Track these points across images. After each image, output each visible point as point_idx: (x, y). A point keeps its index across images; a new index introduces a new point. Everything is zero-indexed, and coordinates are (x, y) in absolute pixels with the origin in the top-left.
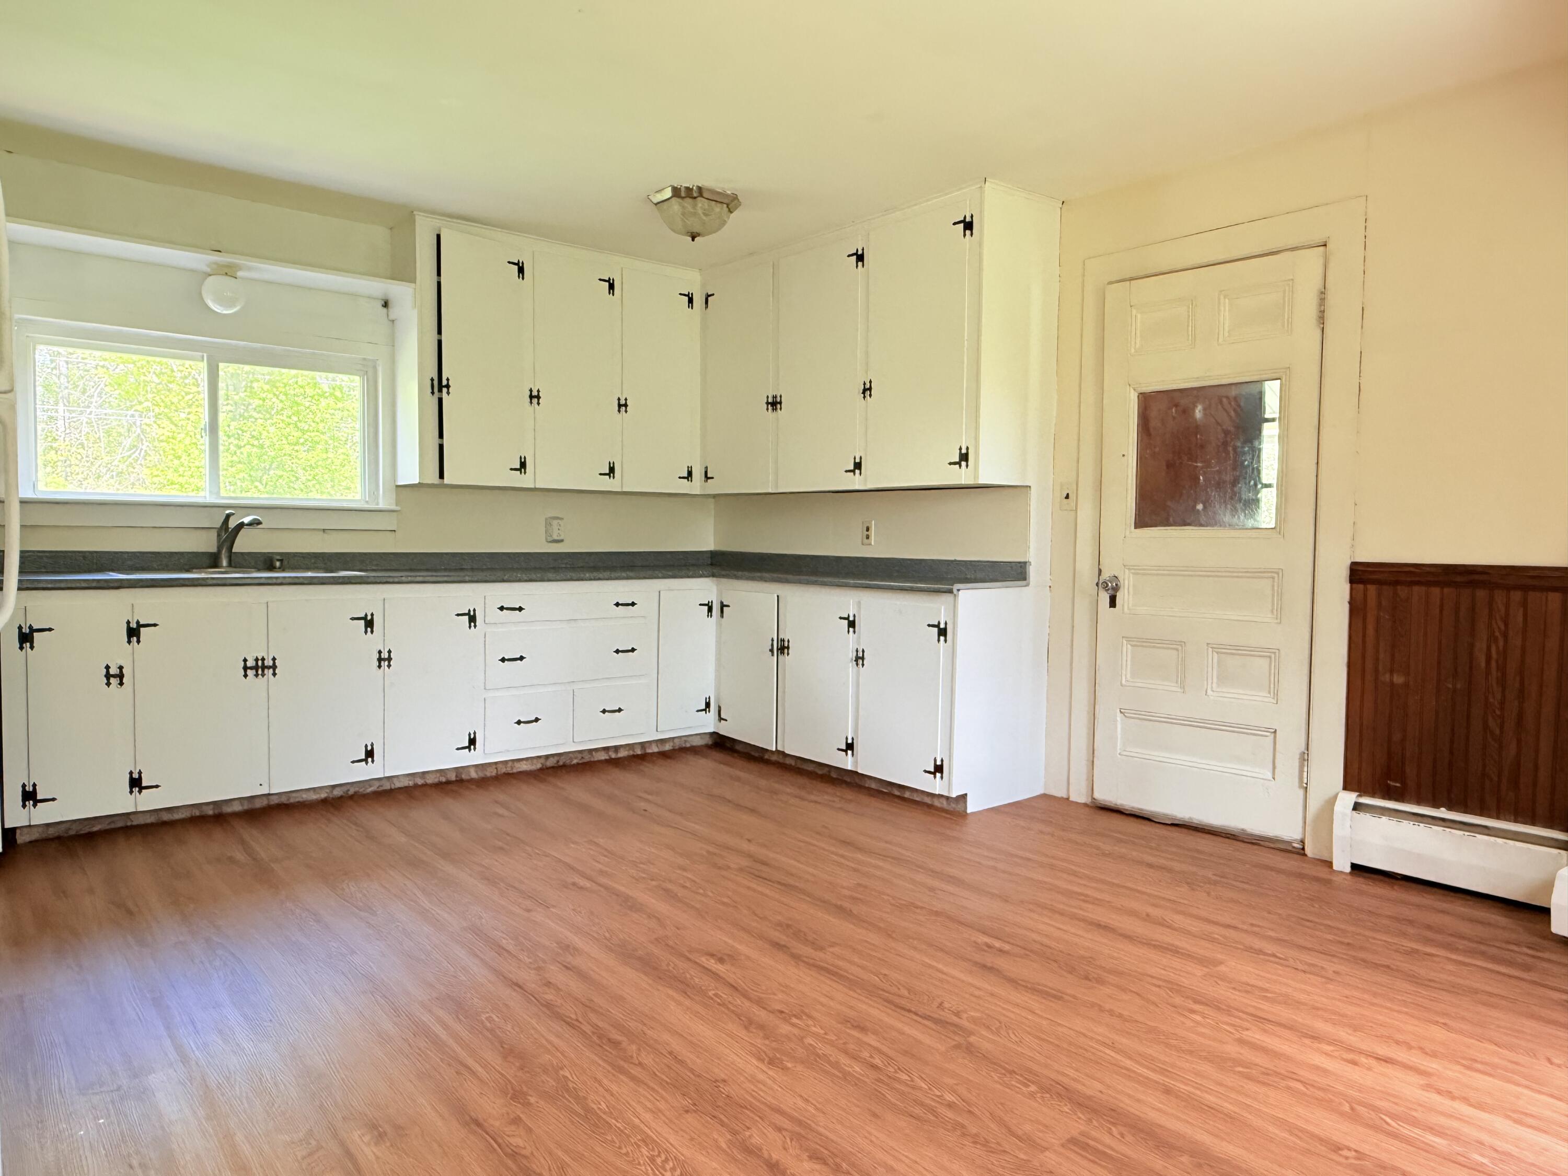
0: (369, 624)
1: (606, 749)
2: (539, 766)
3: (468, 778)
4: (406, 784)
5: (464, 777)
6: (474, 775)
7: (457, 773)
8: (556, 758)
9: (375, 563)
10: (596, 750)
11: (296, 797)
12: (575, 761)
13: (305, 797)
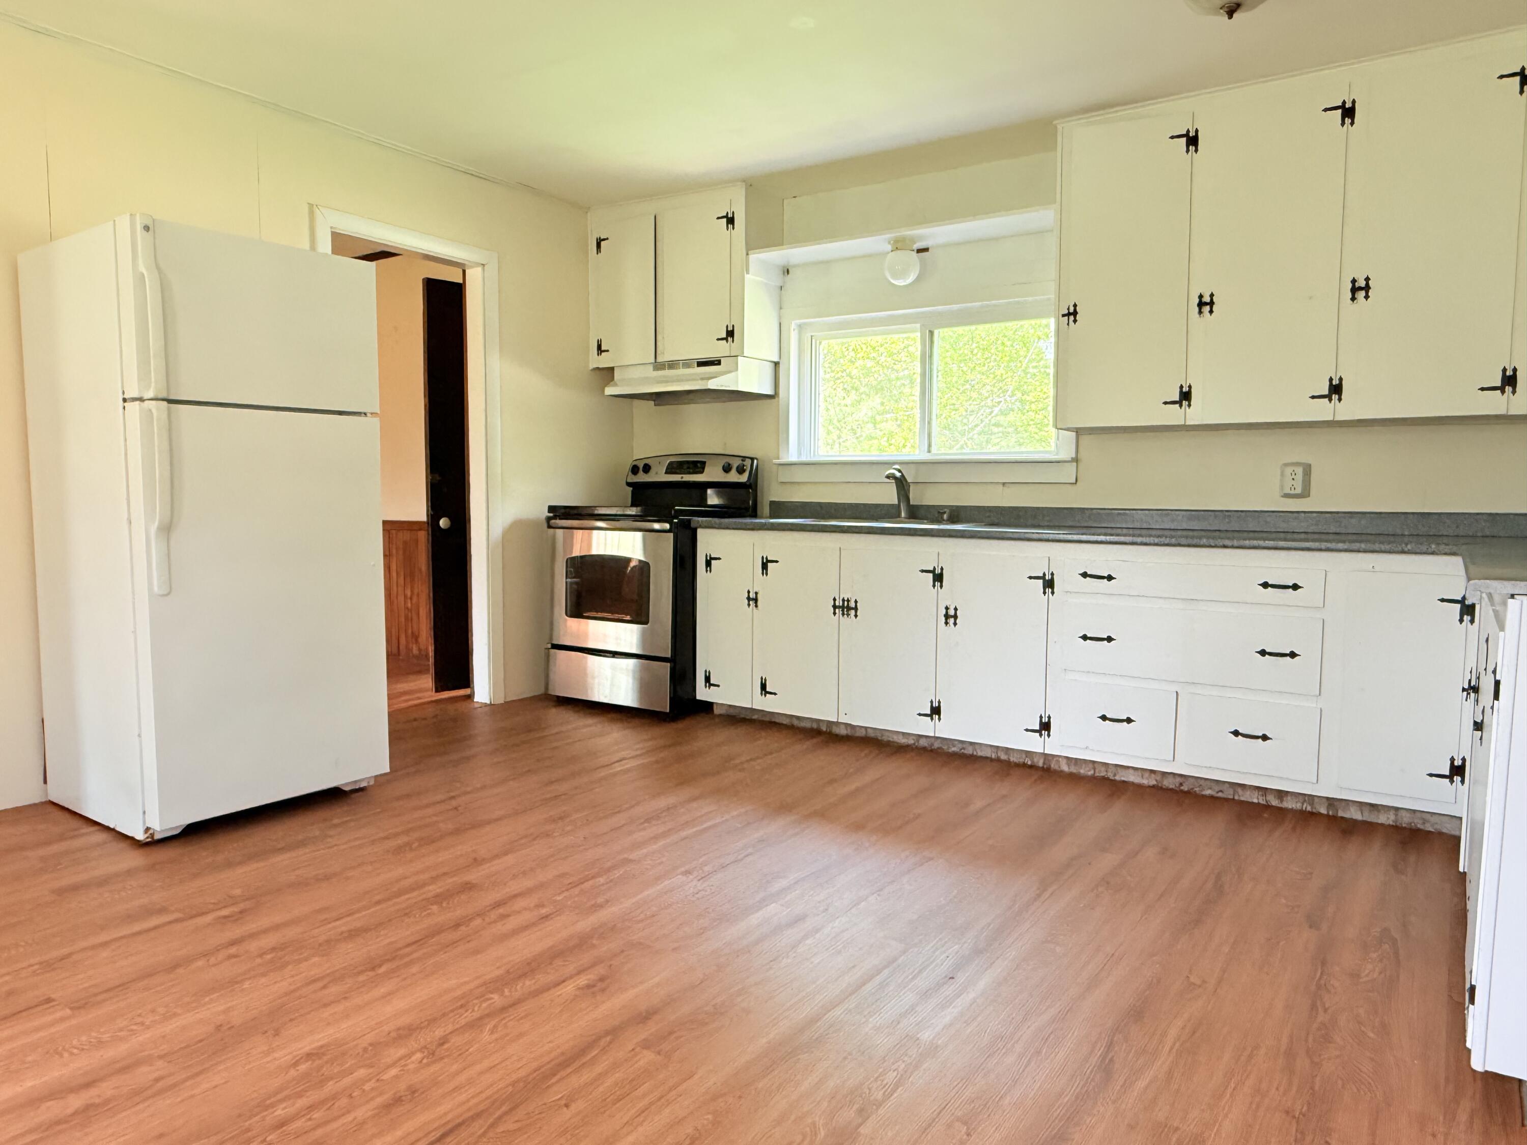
0: (938, 578)
1: (1264, 790)
2: (1153, 782)
3: (1056, 767)
4: (989, 755)
5: (1054, 766)
6: (1065, 768)
7: (1045, 760)
8: (1178, 780)
9: (1047, 518)
10: (1243, 786)
11: (888, 737)
12: (1208, 792)
13: (896, 738)
